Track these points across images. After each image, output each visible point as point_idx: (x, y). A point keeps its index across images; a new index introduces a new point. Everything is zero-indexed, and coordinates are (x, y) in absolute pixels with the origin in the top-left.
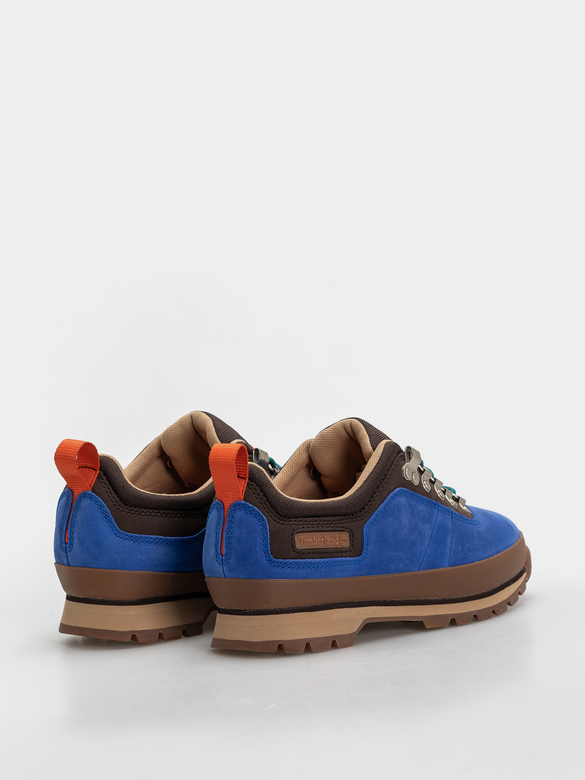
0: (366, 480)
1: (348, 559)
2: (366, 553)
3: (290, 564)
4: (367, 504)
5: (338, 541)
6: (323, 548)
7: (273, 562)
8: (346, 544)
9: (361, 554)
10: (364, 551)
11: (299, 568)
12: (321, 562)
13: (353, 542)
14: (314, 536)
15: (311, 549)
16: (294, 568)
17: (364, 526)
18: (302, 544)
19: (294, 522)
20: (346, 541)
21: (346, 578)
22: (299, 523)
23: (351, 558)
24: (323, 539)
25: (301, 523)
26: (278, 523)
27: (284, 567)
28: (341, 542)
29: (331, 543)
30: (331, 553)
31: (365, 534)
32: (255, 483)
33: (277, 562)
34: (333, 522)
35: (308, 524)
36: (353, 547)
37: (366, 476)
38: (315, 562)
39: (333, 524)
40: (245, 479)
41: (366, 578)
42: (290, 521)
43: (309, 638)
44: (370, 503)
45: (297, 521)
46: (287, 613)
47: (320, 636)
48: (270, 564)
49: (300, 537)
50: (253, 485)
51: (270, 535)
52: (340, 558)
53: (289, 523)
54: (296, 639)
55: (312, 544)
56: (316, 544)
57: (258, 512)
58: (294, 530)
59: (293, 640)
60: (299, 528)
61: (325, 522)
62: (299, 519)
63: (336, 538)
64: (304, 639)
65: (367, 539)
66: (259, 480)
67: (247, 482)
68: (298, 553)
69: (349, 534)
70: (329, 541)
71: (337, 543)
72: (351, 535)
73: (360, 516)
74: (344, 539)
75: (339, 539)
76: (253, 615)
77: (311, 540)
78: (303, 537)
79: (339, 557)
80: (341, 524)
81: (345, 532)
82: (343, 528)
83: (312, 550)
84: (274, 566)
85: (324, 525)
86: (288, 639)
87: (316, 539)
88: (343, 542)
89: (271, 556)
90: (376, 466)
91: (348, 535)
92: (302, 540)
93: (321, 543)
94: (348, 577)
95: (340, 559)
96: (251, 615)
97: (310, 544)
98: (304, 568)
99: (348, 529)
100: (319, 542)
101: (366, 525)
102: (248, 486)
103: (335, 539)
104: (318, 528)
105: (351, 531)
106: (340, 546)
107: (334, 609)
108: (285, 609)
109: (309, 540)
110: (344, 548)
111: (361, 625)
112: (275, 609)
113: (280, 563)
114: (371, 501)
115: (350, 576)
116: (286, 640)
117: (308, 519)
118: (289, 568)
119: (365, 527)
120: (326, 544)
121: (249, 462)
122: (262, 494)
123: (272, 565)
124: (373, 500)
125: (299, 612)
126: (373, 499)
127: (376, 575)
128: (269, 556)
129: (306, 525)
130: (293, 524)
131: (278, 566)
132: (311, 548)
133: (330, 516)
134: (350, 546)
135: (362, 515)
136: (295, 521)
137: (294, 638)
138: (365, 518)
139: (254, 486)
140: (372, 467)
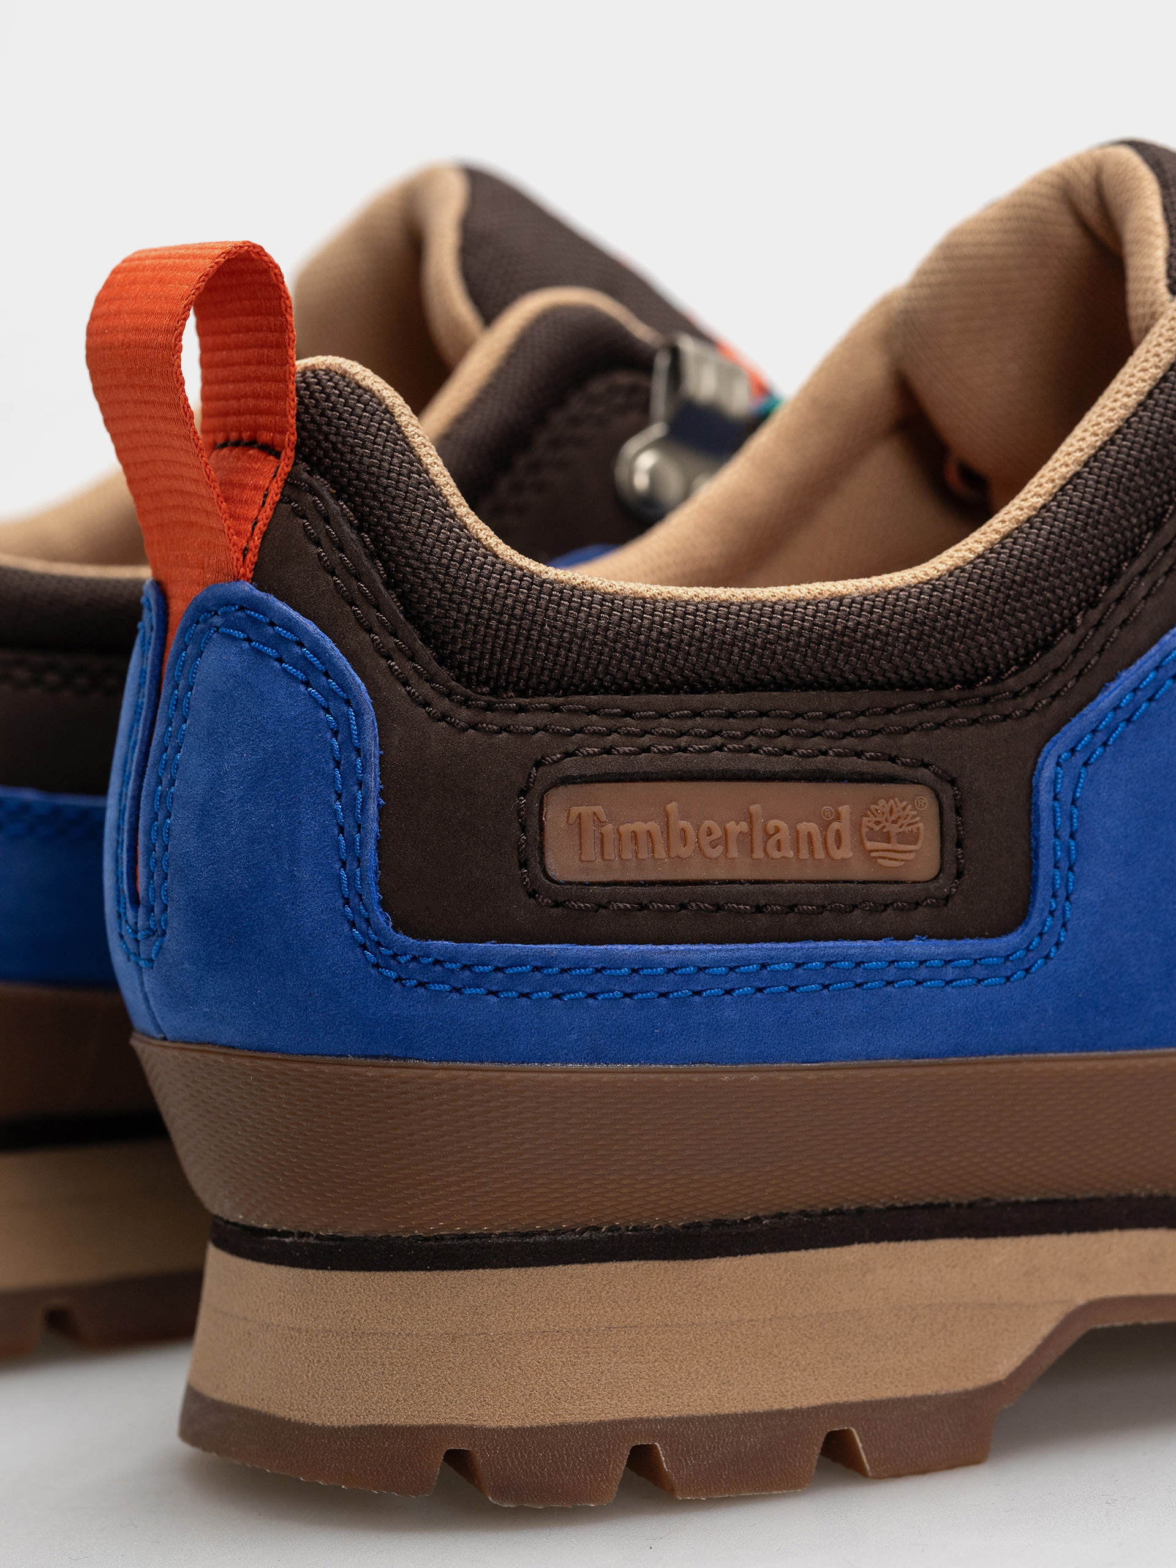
0: (1078, 475)
1: (916, 947)
2: (1058, 914)
3: (497, 969)
4: (1072, 618)
5: (846, 839)
6: (739, 882)
7: (395, 956)
8: (911, 856)
9: (1021, 917)
10: (1042, 899)
11: (558, 996)
12: (718, 964)
13: (959, 844)
14: (672, 807)
15: (652, 883)
16: (526, 995)
17: (1043, 755)
18: (591, 851)
19: (542, 719)
20: (913, 838)
21: (914, 1066)
22: (579, 721)
23: (945, 942)
24: (736, 828)
25: (597, 723)
26: (443, 718)
27: (458, 990)
28: (869, 845)
29: (797, 851)
30: (791, 908)
31: (1044, 798)
32: (333, 482)
33: (414, 959)
34: (819, 726)
35: (645, 733)
36: (959, 875)
37: (1078, 454)
38: (670, 961)
39: (819, 734)
40: (278, 455)
41: (1058, 1067)
42: (521, 709)
43: (648, 1420)
44: (1094, 615)
45: (569, 711)
46: (508, 1266)
47: (734, 1403)
48: (377, 966)
49: (575, 811)
50: (313, 491)
51: (382, 794)
52: (859, 943)
53: (508, 720)
54: (557, 1421)
55: (661, 853)
56: (685, 851)
57: (318, 651)
58: (538, 764)
59: (541, 1429)
60: (573, 754)
61: (768, 725)
62: (579, 701)
63: (838, 818)
64: (614, 1424)
65: (1065, 834)
66: (349, 463)
67: (289, 474)
68: (557, 904)
69: (937, 796)
70: (785, 835)
71: (845, 852)
72: (948, 802)
73: (1016, 695)
74: (894, 829)
75: (857, 826)
76: (318, 1269)
77: (653, 826)
78: (599, 809)
79: (854, 939)
80: (877, 739)
81: (918, 788)
82: (893, 760)
83: (657, 889)
84: (399, 979)
85: (752, 741)
86: (504, 1424)
87: (684, 824)
88: (885, 846)
89: (381, 918)
90: (1150, 394)
91: (926, 801)
92: (589, 825)
93: (720, 848)
94: (934, 1056)
95: (858, 947)
96: (306, 1267)
97: (644, 854)
98: (592, 996)
99: (926, 766)
100: (705, 841)
101: (1057, 747)
102: (285, 499)
103: (825, 827)
104: (704, 756)
105: (953, 782)
106: (859, 871)
107: (856, 1247)
108: (501, 1236)
109: (639, 826)
110: (896, 882)
111: (1048, 1341)
112: (436, 1238)
113: (437, 962)
114: (1101, 607)
115: (941, 1055)
116: (491, 1424)
117: (643, 698)
118: (495, 993)
119: (1050, 764)
120: (759, 854)
121: (297, 363)
122: (366, 546)
123: (387, 973)
124: (1119, 600)
125: (593, 1261)
126: (1116, 590)
127: (1138, 1046)
128: (368, 921)
129: (629, 734)
130: (537, 730)
131: (421, 984)
132: (652, 876)
133: (806, 686)
134: (941, 870)
135: (1033, 686)
136: (555, 709)
137: (546, 1418)
138: (1056, 704)
139: (321, 498)
140: (1125, 400)
